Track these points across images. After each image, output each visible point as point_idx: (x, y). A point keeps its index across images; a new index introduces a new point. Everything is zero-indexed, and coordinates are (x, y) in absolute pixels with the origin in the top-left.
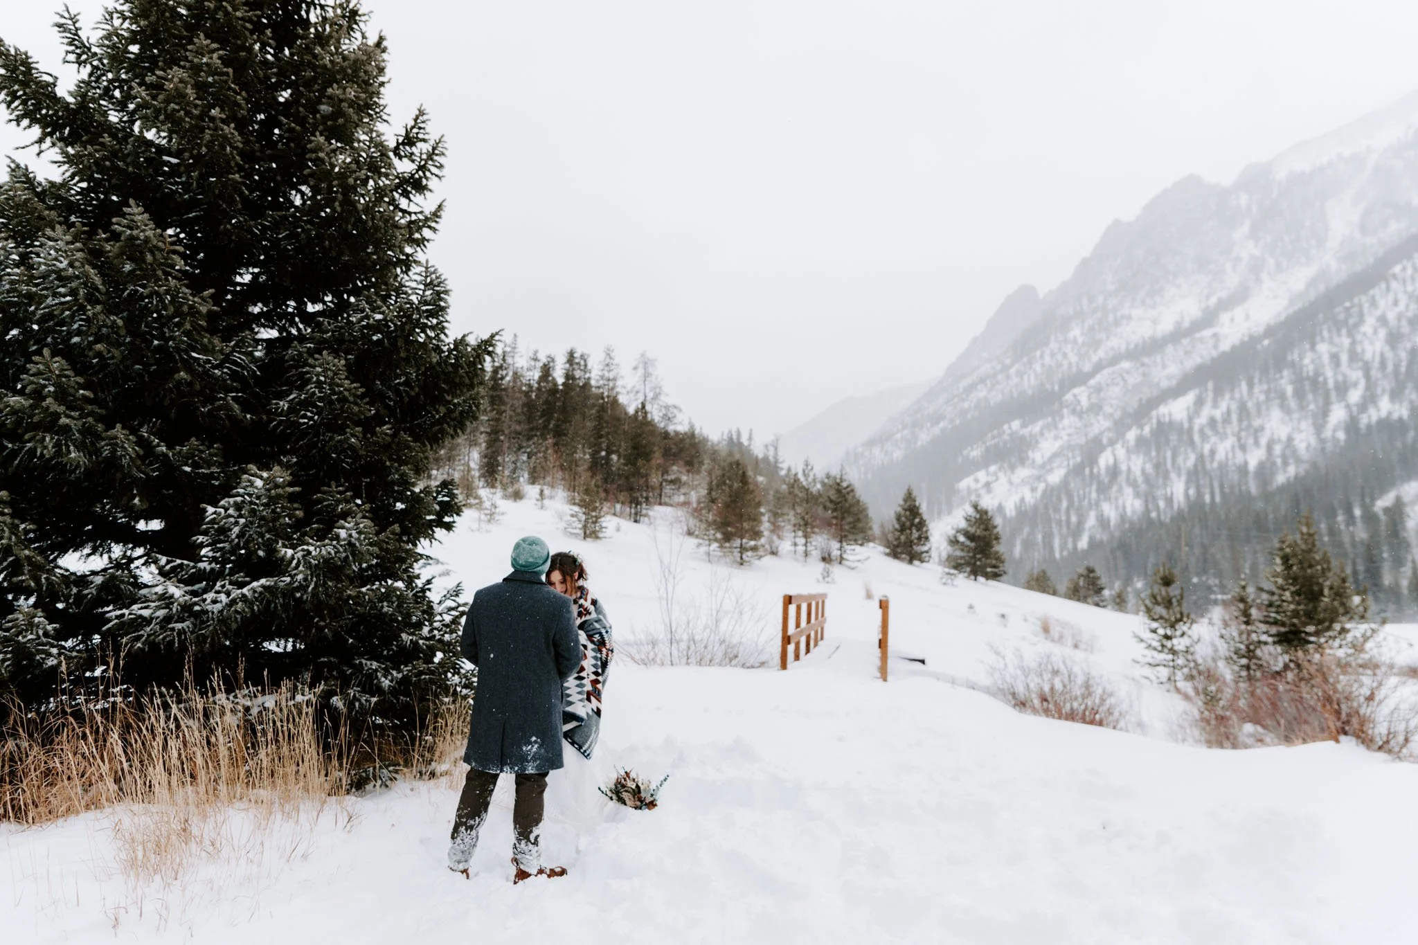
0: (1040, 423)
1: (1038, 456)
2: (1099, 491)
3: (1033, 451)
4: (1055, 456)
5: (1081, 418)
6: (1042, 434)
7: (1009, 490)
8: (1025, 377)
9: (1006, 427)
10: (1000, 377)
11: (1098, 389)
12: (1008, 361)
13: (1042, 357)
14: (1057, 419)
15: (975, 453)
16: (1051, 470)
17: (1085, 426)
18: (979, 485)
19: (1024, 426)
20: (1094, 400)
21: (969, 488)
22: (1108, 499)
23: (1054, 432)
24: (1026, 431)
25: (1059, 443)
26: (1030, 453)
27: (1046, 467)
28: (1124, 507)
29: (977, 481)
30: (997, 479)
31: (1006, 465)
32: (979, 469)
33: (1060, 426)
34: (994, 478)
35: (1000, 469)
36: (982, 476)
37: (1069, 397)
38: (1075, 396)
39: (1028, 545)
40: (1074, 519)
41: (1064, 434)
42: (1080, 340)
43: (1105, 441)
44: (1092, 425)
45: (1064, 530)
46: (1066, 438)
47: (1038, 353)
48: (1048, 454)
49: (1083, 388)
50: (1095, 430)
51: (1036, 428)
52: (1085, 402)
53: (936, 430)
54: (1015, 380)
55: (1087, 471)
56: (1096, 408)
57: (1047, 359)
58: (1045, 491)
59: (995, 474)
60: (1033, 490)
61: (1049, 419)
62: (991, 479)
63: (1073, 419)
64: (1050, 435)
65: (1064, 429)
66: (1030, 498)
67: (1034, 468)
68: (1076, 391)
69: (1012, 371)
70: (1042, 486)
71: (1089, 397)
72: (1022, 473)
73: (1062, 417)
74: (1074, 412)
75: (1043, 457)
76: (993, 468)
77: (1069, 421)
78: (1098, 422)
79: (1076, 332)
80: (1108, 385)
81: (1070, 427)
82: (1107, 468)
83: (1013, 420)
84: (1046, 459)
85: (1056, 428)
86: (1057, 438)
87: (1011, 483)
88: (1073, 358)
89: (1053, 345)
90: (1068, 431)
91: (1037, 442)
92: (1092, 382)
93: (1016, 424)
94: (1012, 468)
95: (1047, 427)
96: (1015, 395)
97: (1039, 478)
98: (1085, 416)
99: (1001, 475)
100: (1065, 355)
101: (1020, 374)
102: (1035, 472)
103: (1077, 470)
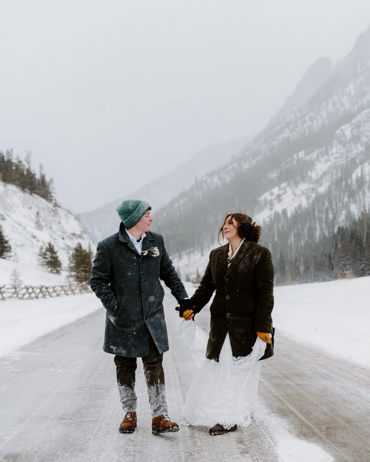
0: (317, 151)
1: (313, 175)
2: (349, 197)
3: (311, 171)
4: (325, 173)
5: (344, 146)
6: (318, 159)
7: (293, 200)
8: (315, 121)
9: (295, 156)
10: (299, 123)
11: (358, 125)
12: (305, 111)
13: (327, 106)
14: (329, 147)
15: (274, 175)
16: (321, 185)
17: (347, 152)
18: (273, 197)
19: (306, 154)
20: (354, 133)
21: (266, 200)
22: (355, 202)
23: (326, 157)
24: (308, 158)
25: (329, 164)
26: (309, 173)
27: (319, 182)
28: (364, 207)
29: (272, 194)
30: (286, 193)
31: (292, 183)
32: (274, 187)
33: (330, 152)
34: (283, 192)
35: (288, 186)
36: (275, 191)
37: (339, 132)
38: (342, 131)
39: (298, 236)
40: (331, 217)
41: (332, 157)
42: (353, 93)
43: (358, 161)
44: (352, 150)
45: (324, 225)
46: (333, 160)
47: (325, 104)
48: (320, 173)
49: (348, 125)
50: (352, 155)
51: (314, 155)
52: (348, 134)
53: (254, 162)
54: (309, 123)
55: (344, 184)
56: (356, 139)
57: (330, 107)
58: (316, 198)
59: (285, 188)
60: (308, 198)
61: (324, 149)
62: (280, 192)
63: (340, 147)
64: (322, 159)
65: (332, 154)
66: (305, 203)
67: (311, 183)
68: (343, 127)
69: (307, 118)
70: (314, 195)
71: (352, 132)
72: (303, 187)
73: (332, 146)
74: (340, 142)
75: (317, 175)
76: (283, 185)
77: (336, 149)
78: (357, 148)
79: (351, 88)
80: (365, 122)
81: (337, 153)
82: (357, 179)
83: (301, 150)
84: (319, 176)
85: (327, 154)
86: (327, 161)
87: (294, 194)
88: (347, 106)
89: (335, 98)
90: (336, 155)
91: (314, 165)
92: (355, 121)
93: (301, 154)
94: (296, 184)
95: (322, 154)
96: (307, 133)
97: (313, 190)
98: (348, 144)
99: (288, 189)
100: (342, 104)
101: (311, 120)
102: (312, 186)
103: (337, 183)
